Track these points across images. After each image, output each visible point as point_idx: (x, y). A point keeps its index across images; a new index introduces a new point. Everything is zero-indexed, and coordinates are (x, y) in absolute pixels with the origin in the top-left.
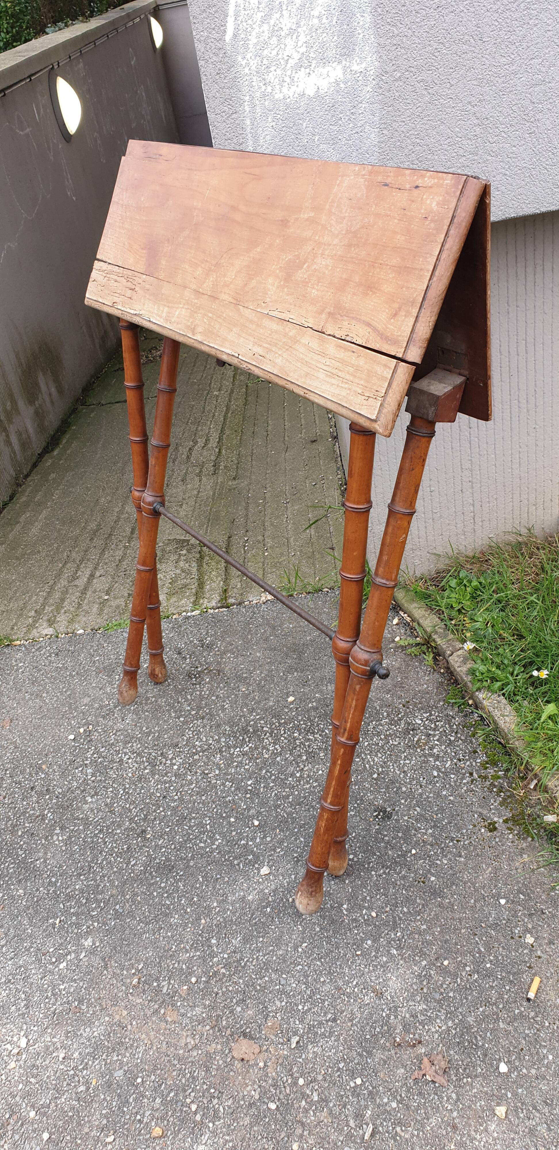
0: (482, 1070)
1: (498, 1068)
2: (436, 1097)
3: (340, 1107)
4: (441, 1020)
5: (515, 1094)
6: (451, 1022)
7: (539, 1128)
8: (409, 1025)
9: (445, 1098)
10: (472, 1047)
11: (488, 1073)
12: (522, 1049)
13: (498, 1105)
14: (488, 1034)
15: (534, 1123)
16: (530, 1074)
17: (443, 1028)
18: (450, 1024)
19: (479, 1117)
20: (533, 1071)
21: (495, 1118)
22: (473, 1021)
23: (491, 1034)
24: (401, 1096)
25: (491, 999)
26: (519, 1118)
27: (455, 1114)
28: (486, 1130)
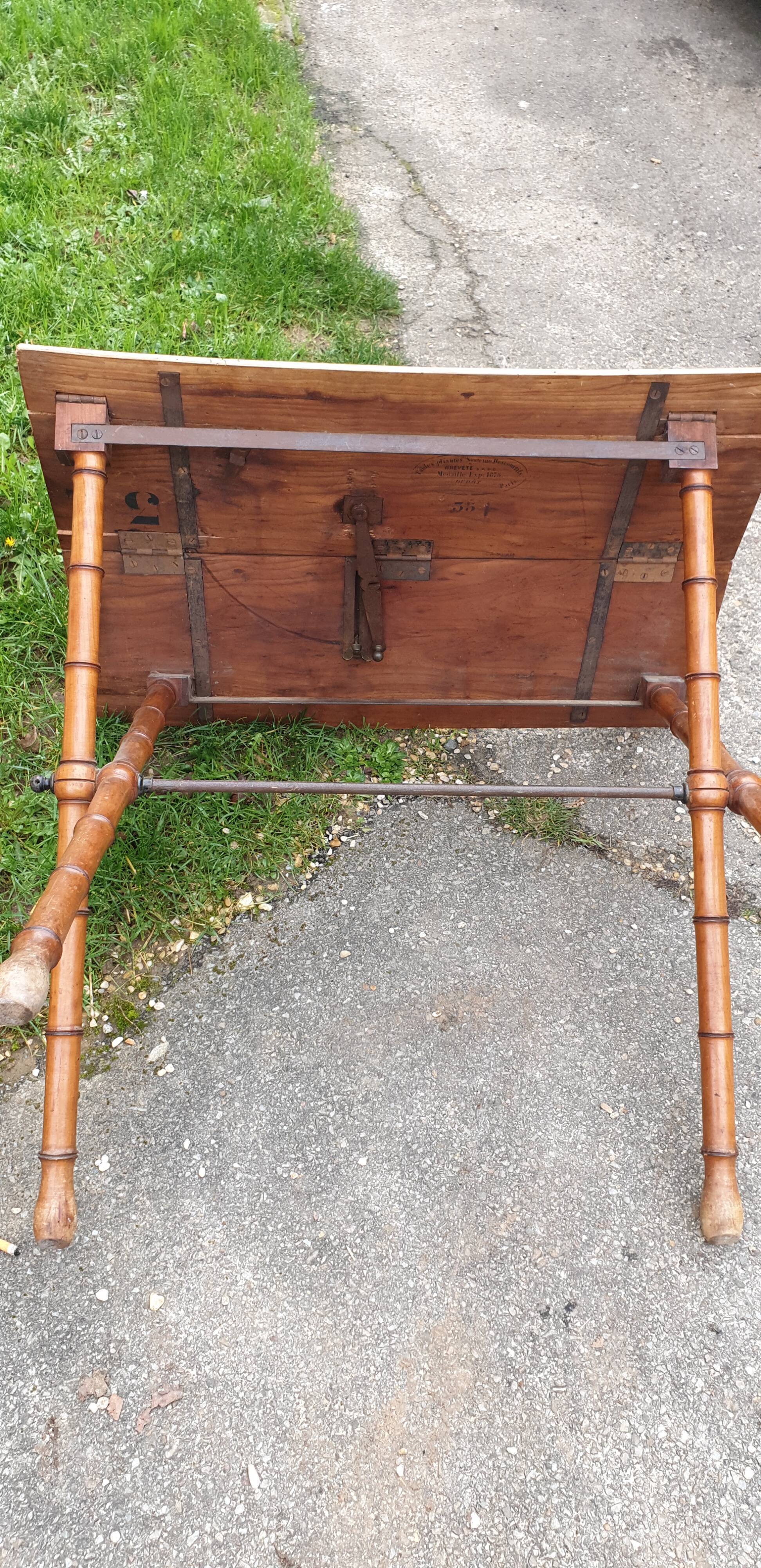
0: (101, 1325)
1: (101, 1302)
2: (132, 1394)
3: (131, 1559)
4: (24, 1386)
5: (135, 1283)
6: (30, 1371)
7: (178, 1256)
8: (23, 1440)
9: (133, 1381)
10: (70, 1340)
11: (106, 1317)
12: (81, 1269)
13: (148, 1306)
14: (55, 1314)
15: (172, 1261)
16: (113, 1261)
17: (37, 1383)
18: (32, 1372)
19: (160, 1333)
20: (110, 1256)
21: (163, 1311)
22: (33, 1336)
23: (55, 1311)
24: (124, 1452)
25: (5, 1308)
26: (164, 1280)
27: (155, 1367)
28: (176, 1324)
